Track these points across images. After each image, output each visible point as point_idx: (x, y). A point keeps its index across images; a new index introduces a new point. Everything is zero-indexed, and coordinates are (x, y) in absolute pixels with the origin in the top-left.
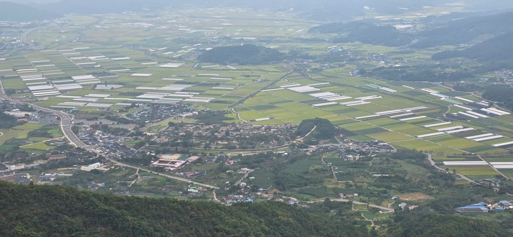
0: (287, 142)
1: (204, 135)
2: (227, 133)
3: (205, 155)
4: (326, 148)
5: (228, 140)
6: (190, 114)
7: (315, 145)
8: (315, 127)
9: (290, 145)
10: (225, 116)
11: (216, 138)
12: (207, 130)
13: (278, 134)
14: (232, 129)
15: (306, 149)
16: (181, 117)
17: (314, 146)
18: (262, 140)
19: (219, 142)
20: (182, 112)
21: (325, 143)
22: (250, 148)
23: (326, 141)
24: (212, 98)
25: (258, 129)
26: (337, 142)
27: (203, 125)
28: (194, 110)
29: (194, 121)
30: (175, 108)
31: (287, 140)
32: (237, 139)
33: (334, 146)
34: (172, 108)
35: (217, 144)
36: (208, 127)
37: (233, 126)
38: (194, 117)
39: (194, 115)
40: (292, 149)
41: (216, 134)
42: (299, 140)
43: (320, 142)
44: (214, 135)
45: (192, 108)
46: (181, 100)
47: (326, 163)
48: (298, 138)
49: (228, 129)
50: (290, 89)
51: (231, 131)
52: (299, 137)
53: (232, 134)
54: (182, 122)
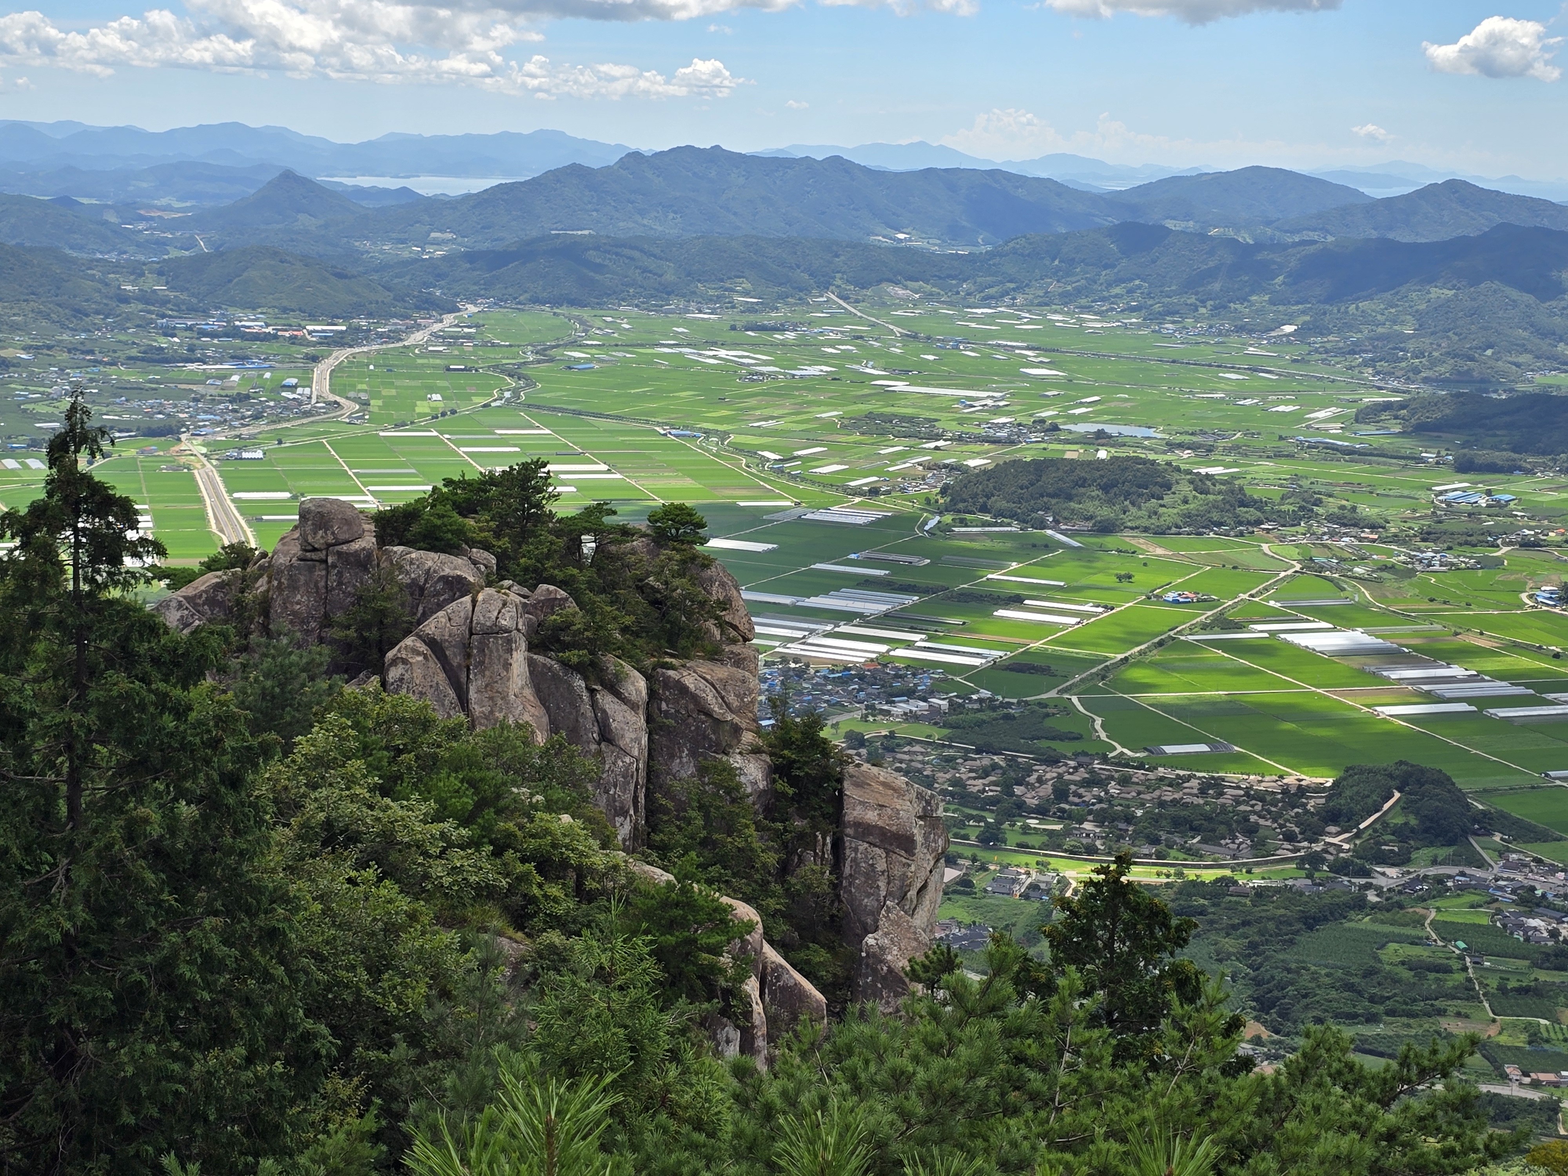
0: (1286, 845)
1: (976, 789)
2: (1061, 792)
3: (984, 868)
4: (1440, 880)
5: (1063, 816)
6: (917, 706)
7: (1393, 865)
8: (1397, 795)
9: (1302, 861)
10: (1049, 723)
11: (1020, 809)
12: (985, 773)
13: (1255, 813)
14: (1076, 778)
15: (1363, 881)
16: (888, 713)
17: (1392, 872)
18: (1195, 830)
19: (1033, 823)
20: (891, 697)
21: (1435, 862)
22: (1146, 856)
23: (1443, 852)
24: (1001, 653)
25: (1176, 784)
26: (1481, 864)
27: (967, 751)
28: (932, 692)
29: (937, 734)
30: (862, 677)
31: (1290, 837)
32: (1100, 818)
33: (1471, 877)
34: (855, 676)
35: (1026, 830)
36: (986, 762)
37: (1080, 765)
38: (934, 717)
39: (935, 710)
40: (1309, 876)
41: (1018, 790)
42: (1335, 841)
43: (1414, 856)
44: (1012, 794)
45: (924, 683)
46: (883, 648)
47: (1443, 939)
48: (1330, 834)
49: (1060, 776)
50: (1289, 637)
51: (1075, 783)
52: (1333, 829)
53: (1080, 796)
54: (892, 735)
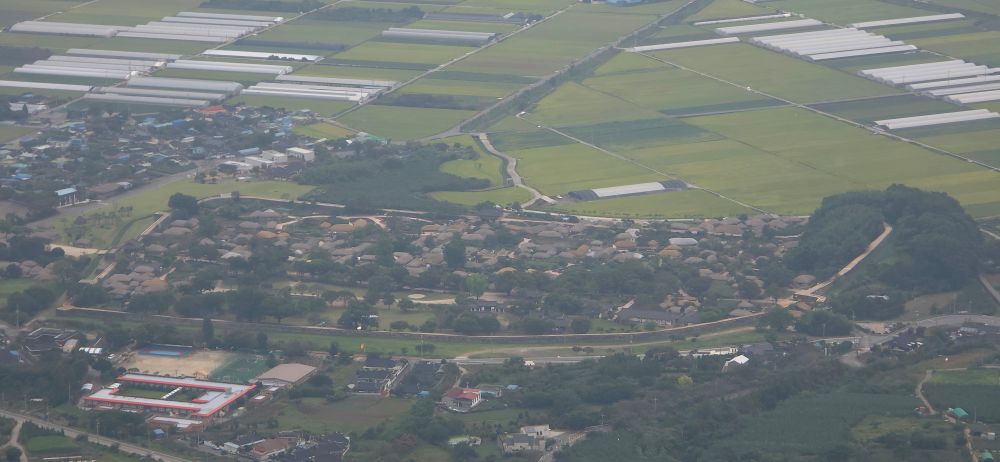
0: (745, 303)
1: (342, 261)
2: (455, 255)
3: (346, 359)
4: (940, 334)
5: (455, 286)
6: (274, 158)
7: (881, 319)
8: (888, 230)
9: (763, 320)
10: (449, 168)
11: (402, 280)
12: (358, 237)
13: (705, 265)
14: (478, 236)
15: (839, 340)
16: (233, 170)
17: (878, 327)
18: (627, 292)
19: (416, 298)
20: (235, 146)
21: (934, 311)
22: (563, 329)
23: (942, 300)
24: (386, 83)
25: (608, 235)
26: (994, 309)
27: (336, 212)
28: (294, 140)
29: (296, 192)
30: (200, 127)
31: (749, 292)
32: (503, 286)
33: (980, 326)
34: (190, 124)
35: (407, 306)
36: (361, 223)
37: (484, 220)
38: (294, 171)
39: (296, 163)
40: (771, 339)
41: (400, 257)
42: (807, 293)
43: (908, 305)
44: (389, 262)
45: (284, 126)
46: (232, 86)
47: (936, 406)
48: (801, 285)
49: (457, 235)
50: (765, 40)
51: (474, 243)
52: (805, 278)
53: (479, 259)
54: (236, 198)
